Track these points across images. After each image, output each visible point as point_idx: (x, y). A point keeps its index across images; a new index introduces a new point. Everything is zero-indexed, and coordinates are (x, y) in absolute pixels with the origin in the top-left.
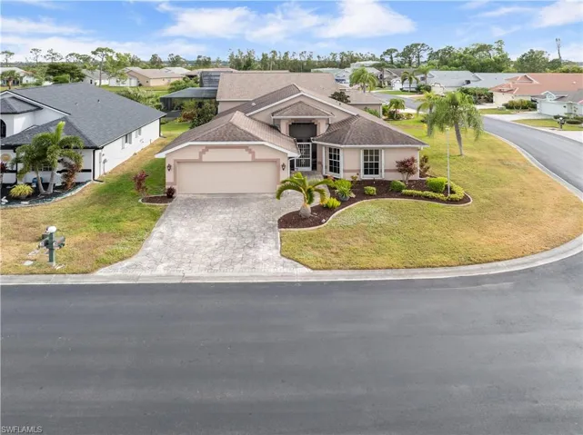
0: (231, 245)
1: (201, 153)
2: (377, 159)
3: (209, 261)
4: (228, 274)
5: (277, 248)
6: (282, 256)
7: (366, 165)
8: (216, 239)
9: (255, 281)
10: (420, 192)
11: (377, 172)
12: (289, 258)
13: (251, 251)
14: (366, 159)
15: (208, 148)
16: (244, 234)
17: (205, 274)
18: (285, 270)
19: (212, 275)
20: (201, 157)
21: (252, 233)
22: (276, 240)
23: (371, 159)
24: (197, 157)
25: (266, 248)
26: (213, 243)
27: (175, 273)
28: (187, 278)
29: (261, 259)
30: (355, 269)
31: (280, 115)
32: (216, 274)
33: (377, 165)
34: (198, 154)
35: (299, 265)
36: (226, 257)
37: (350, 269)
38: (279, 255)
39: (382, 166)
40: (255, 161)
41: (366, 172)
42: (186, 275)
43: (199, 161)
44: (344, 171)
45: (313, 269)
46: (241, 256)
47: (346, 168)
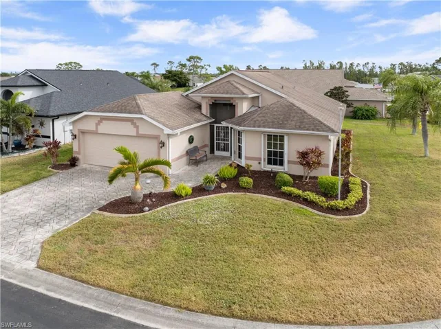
1: (97, 125)
2: (282, 147)
7: (270, 153)
10: (300, 192)
11: (281, 163)
14: (269, 145)
15: (103, 119)
20: (97, 128)
23: (275, 147)
24: (93, 128)
33: (282, 154)
34: (95, 125)
38: (43, 240)
39: (285, 158)
40: (139, 136)
43: (95, 133)
44: (246, 158)
47: (248, 156)
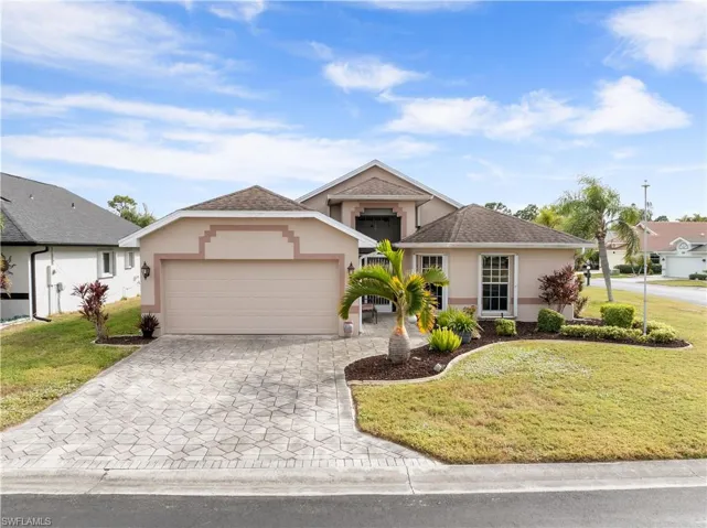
0: (244, 409)
1: (203, 240)
2: (505, 275)
3: (183, 441)
4: (225, 473)
5: (347, 415)
6: (363, 431)
7: (486, 290)
8: (213, 399)
9: (294, 493)
12: (378, 436)
13: (288, 421)
14: (485, 275)
15: (216, 229)
16: (275, 390)
17: (163, 472)
18: (375, 463)
19: (180, 474)
20: (202, 249)
21: (292, 387)
22: (343, 399)
23: (495, 277)
24: (195, 250)
25: (323, 415)
26: (204, 405)
27: (85, 469)
28: (114, 482)
29: (310, 437)
30: (556, 460)
31: (342, 193)
32: (190, 474)
34: (197, 242)
35: (407, 452)
36: (224, 433)
37: (544, 460)
38: (355, 430)
39: (515, 293)
40: (300, 260)
41: (486, 307)
42: (111, 474)
43: (199, 259)
44: (451, 301)
45: (445, 461)
46: (263, 431)
47: (453, 296)
